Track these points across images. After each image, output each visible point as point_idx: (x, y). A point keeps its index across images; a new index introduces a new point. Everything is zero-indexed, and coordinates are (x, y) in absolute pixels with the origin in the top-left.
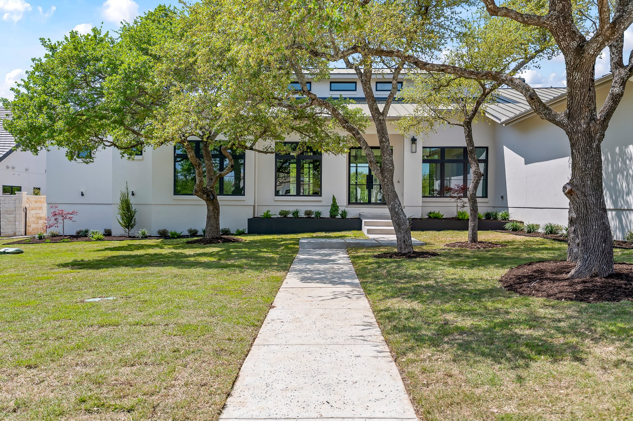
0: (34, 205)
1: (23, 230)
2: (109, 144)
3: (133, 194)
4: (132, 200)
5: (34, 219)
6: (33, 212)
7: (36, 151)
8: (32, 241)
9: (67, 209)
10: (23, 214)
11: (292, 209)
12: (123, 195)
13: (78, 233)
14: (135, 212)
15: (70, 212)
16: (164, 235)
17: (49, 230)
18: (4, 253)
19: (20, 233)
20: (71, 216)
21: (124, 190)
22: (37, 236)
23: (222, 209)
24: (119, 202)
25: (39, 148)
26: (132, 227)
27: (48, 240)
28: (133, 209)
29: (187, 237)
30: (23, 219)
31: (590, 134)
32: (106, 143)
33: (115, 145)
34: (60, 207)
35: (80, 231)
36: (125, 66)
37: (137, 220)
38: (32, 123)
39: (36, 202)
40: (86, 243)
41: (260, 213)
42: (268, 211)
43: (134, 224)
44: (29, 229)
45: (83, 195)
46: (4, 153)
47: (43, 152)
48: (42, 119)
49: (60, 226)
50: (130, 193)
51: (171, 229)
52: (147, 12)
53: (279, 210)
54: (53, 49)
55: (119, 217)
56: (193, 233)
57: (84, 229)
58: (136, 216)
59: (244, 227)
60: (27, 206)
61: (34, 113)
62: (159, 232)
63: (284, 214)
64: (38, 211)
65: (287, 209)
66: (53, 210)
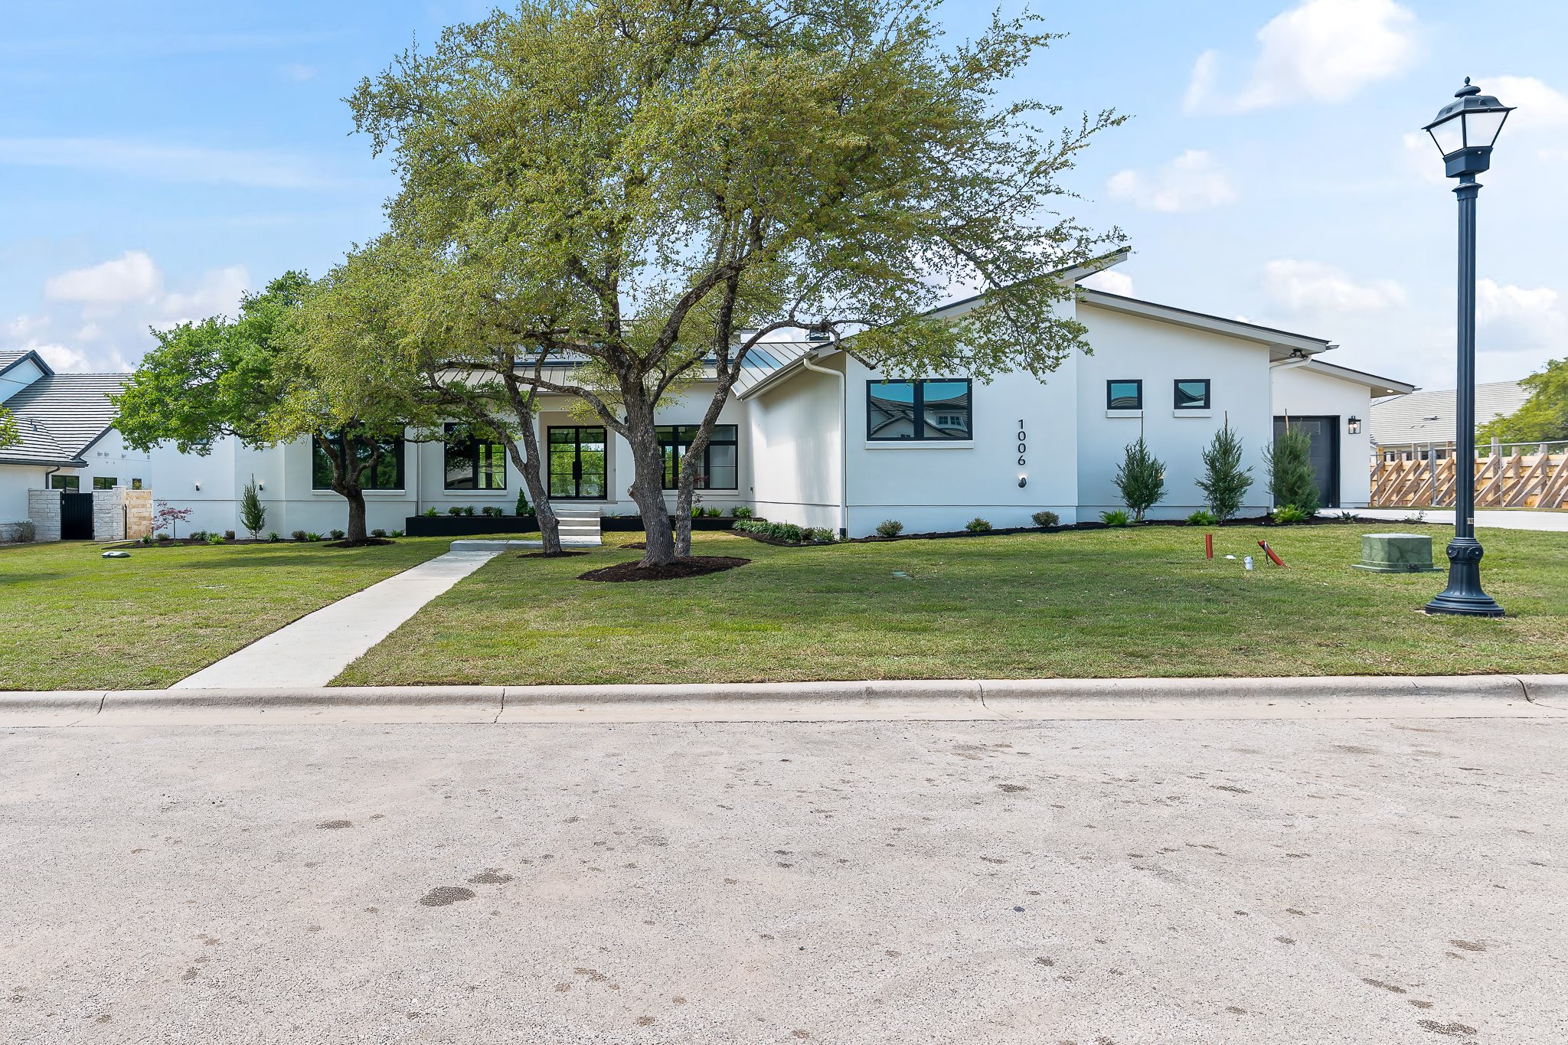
0: (135, 502)
1: (123, 533)
2: (228, 432)
3: (261, 489)
4: (260, 496)
5: (135, 520)
6: (134, 510)
7: (147, 449)
8: (137, 545)
9: (178, 507)
10: (122, 512)
11: (466, 506)
12: (248, 490)
13: (192, 536)
14: (264, 510)
15: (183, 510)
16: (300, 537)
17: (156, 533)
18: (109, 556)
19: (119, 537)
20: (183, 515)
21: (250, 484)
22: (142, 540)
23: (367, 506)
24: (242, 497)
25: (151, 445)
26: (260, 529)
27: (157, 544)
28: (262, 507)
29: (330, 539)
30: (123, 520)
31: (644, 444)
32: (226, 432)
33: (236, 434)
34: (170, 505)
35: (196, 534)
36: (243, 364)
37: (266, 520)
38: (144, 421)
39: (137, 498)
40: (203, 547)
41: (425, 511)
42: (434, 508)
43: (263, 526)
44: (130, 532)
45: (198, 489)
46: (96, 436)
47: (154, 451)
48: (154, 417)
49: (170, 527)
50: (258, 488)
51: (309, 530)
52: (273, 280)
53: (449, 507)
54: (163, 339)
55: (243, 517)
56: (338, 535)
57: (200, 531)
58: (265, 515)
59: (401, 527)
60: (127, 503)
61: (145, 411)
62: (294, 534)
63: (456, 511)
64: (141, 510)
65: (459, 506)
66: (161, 508)
